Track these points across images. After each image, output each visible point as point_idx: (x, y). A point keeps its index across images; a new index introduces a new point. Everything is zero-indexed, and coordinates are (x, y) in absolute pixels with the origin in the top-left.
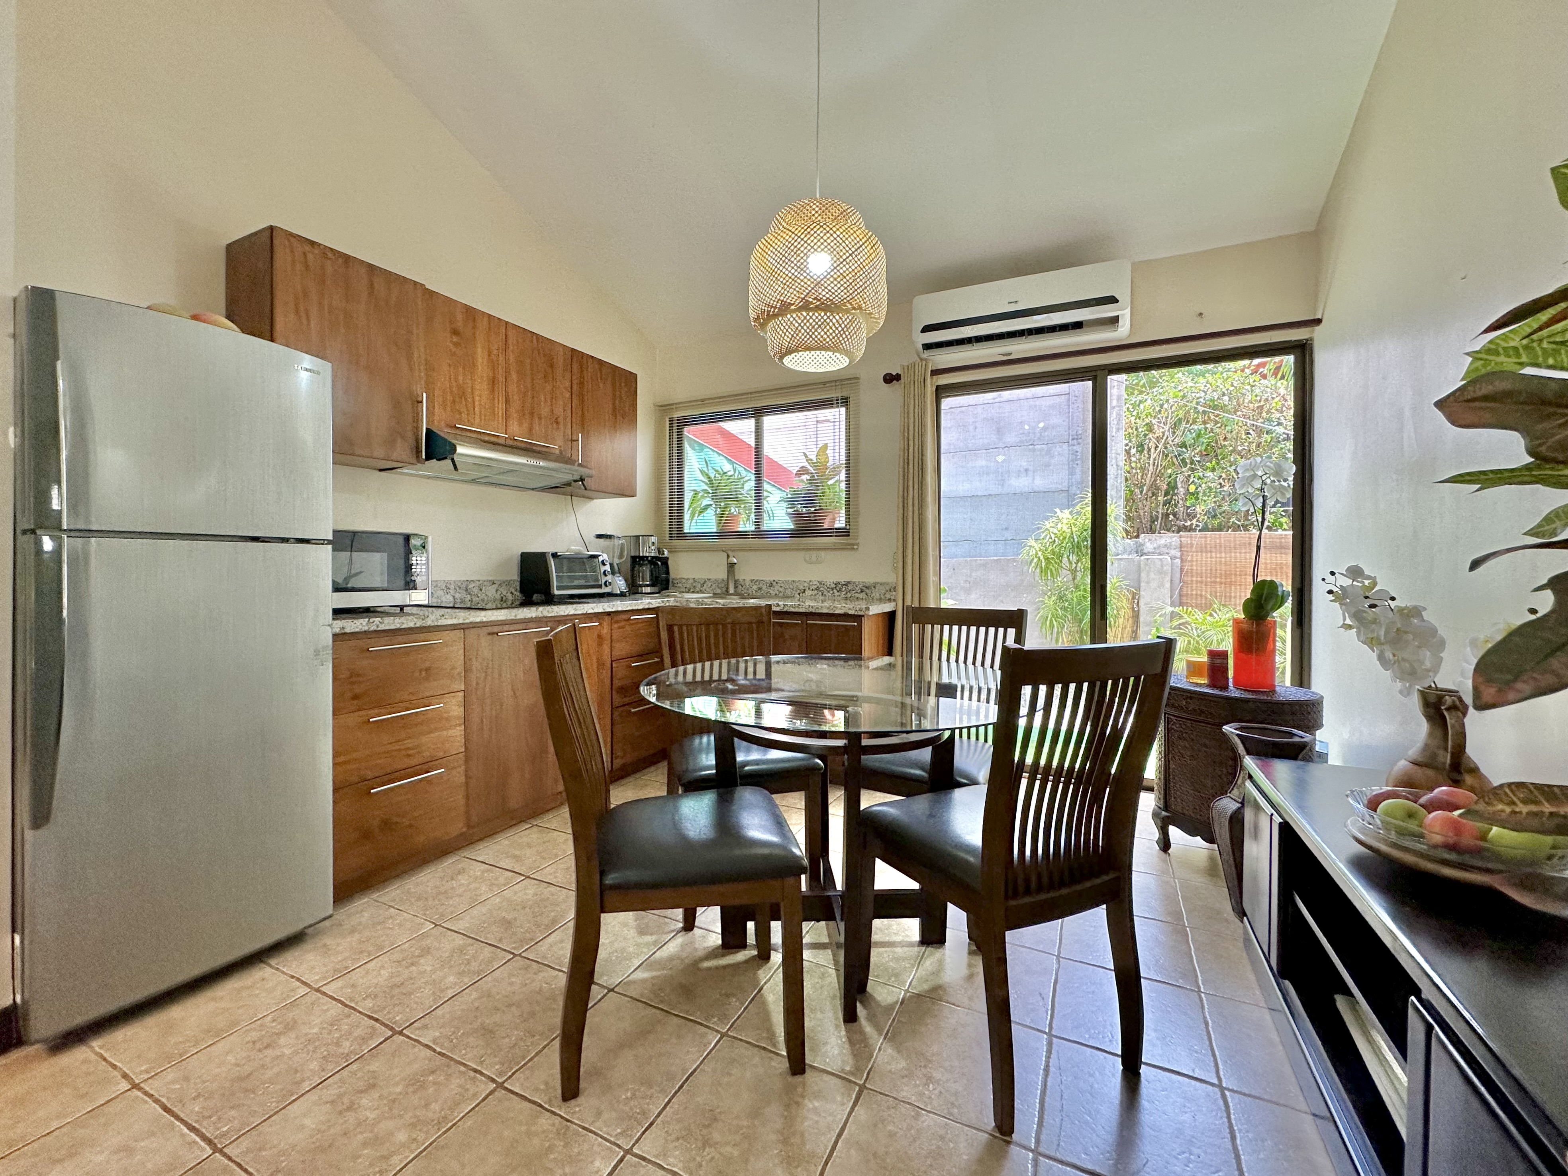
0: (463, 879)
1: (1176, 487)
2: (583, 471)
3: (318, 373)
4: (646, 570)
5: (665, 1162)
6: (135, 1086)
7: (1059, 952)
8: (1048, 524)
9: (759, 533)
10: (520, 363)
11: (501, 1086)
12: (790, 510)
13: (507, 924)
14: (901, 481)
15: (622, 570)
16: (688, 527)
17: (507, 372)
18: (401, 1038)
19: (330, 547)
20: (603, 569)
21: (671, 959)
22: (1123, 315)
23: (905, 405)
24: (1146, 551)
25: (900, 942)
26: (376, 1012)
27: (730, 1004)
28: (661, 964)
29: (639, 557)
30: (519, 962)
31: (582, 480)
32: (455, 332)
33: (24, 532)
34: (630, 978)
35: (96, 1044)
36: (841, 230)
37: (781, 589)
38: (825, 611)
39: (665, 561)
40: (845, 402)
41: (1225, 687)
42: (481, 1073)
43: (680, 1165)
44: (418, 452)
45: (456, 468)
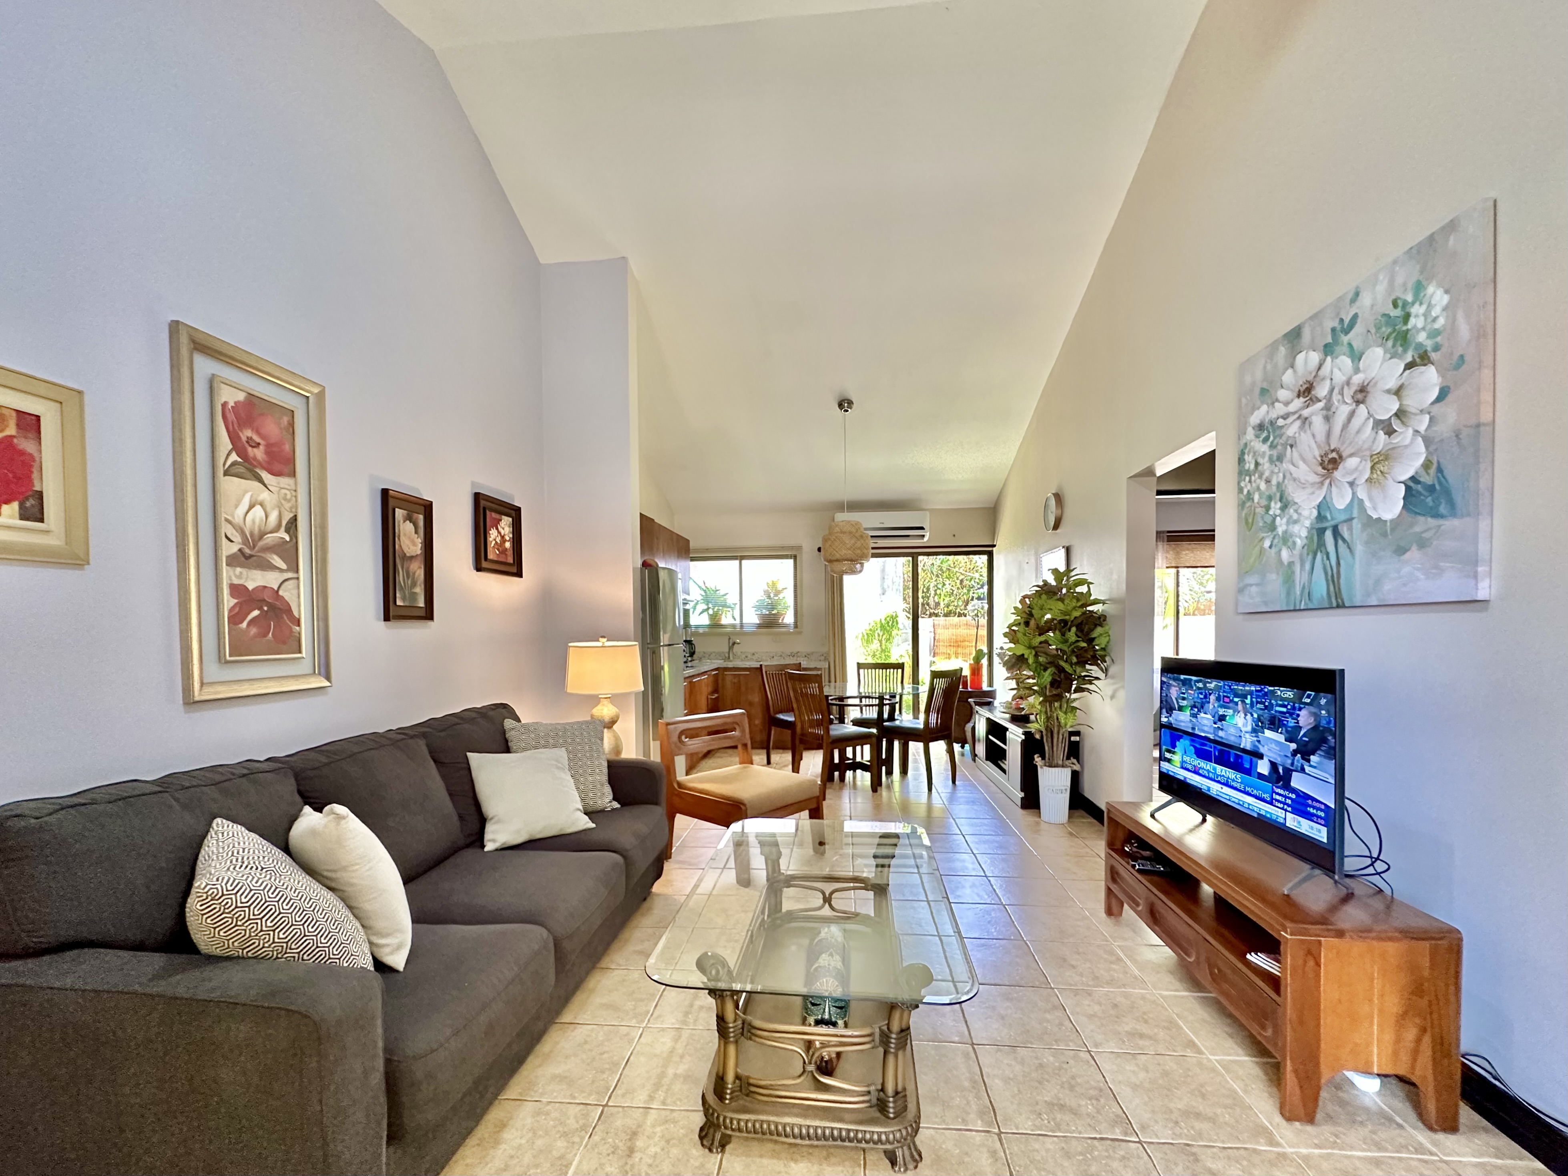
12: (759, 613)
22: (927, 534)
37: (760, 657)
40: (793, 556)
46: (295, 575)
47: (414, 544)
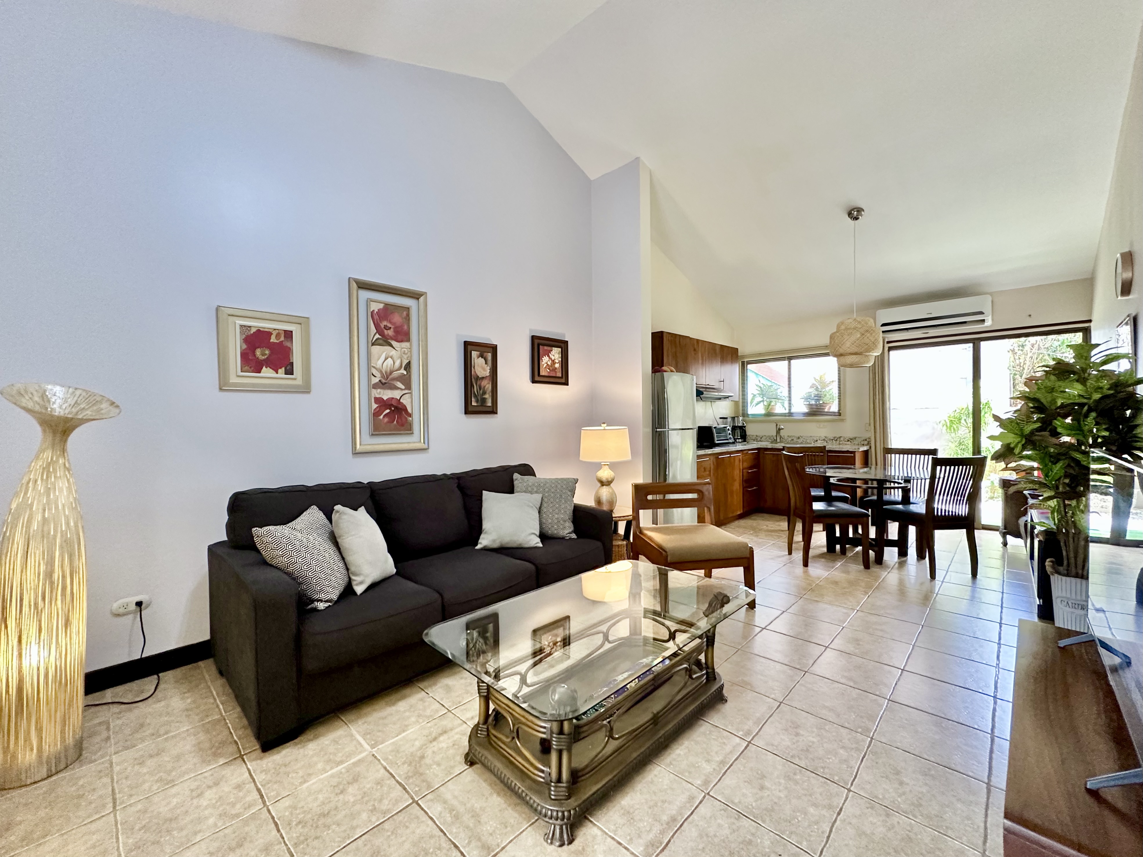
4: (738, 432)
9: (791, 414)
10: (708, 354)
12: (806, 403)
14: (872, 392)
15: (731, 432)
16: (749, 412)
17: (706, 360)
22: (988, 319)
29: (735, 426)
32: (695, 350)
37: (804, 440)
38: (837, 449)
39: (743, 427)
46: (409, 391)
47: (484, 370)
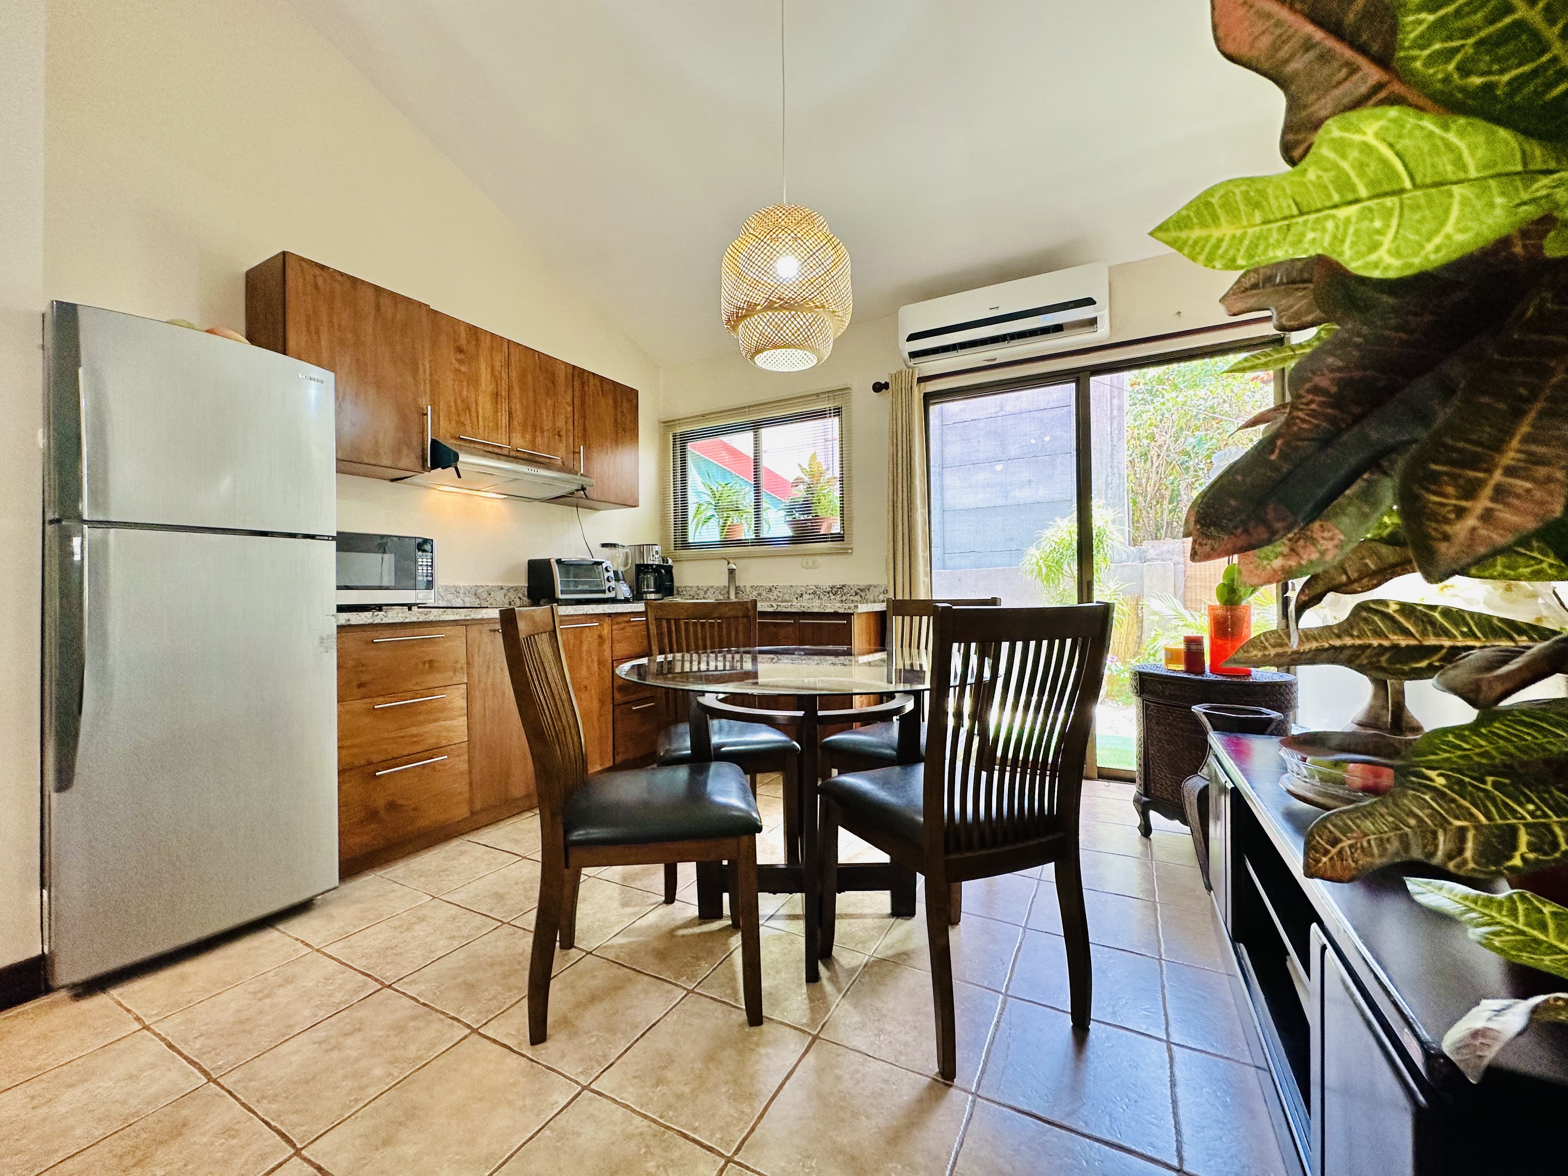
0: (464, 859)
1: (1179, 495)
2: (585, 481)
3: (322, 382)
4: (651, 578)
5: (618, 1096)
6: (146, 1028)
7: (1027, 923)
8: (1048, 533)
9: (759, 541)
10: (522, 377)
11: (475, 1031)
12: (788, 519)
13: (499, 897)
14: (891, 486)
15: (627, 577)
16: (692, 537)
17: (510, 389)
18: (390, 991)
19: (334, 543)
20: (606, 575)
21: (650, 927)
22: (1102, 316)
23: (893, 411)
24: (1149, 557)
25: (871, 914)
26: (369, 969)
27: (699, 965)
28: (641, 932)
29: (644, 565)
30: (506, 929)
31: (583, 489)
32: (460, 350)
33: (51, 522)
34: (608, 943)
35: (115, 993)
36: (802, 233)
37: (780, 595)
38: (816, 610)
39: (669, 569)
40: (838, 412)
41: (1202, 672)
42: (458, 1021)
43: (633, 1099)
44: (424, 460)
45: (459, 476)
